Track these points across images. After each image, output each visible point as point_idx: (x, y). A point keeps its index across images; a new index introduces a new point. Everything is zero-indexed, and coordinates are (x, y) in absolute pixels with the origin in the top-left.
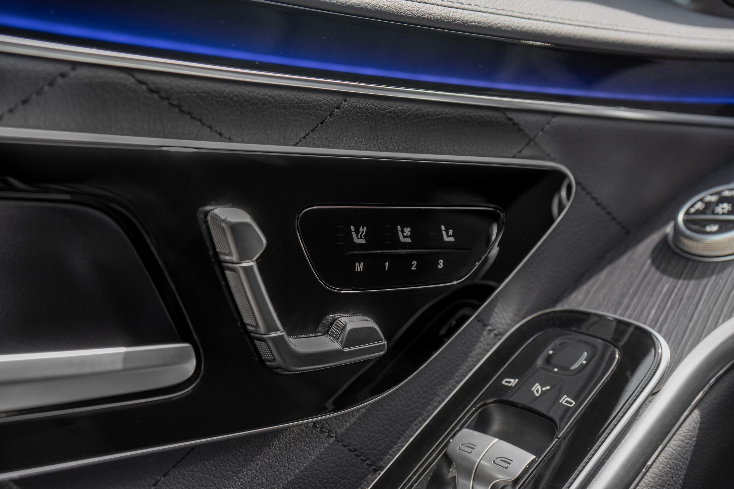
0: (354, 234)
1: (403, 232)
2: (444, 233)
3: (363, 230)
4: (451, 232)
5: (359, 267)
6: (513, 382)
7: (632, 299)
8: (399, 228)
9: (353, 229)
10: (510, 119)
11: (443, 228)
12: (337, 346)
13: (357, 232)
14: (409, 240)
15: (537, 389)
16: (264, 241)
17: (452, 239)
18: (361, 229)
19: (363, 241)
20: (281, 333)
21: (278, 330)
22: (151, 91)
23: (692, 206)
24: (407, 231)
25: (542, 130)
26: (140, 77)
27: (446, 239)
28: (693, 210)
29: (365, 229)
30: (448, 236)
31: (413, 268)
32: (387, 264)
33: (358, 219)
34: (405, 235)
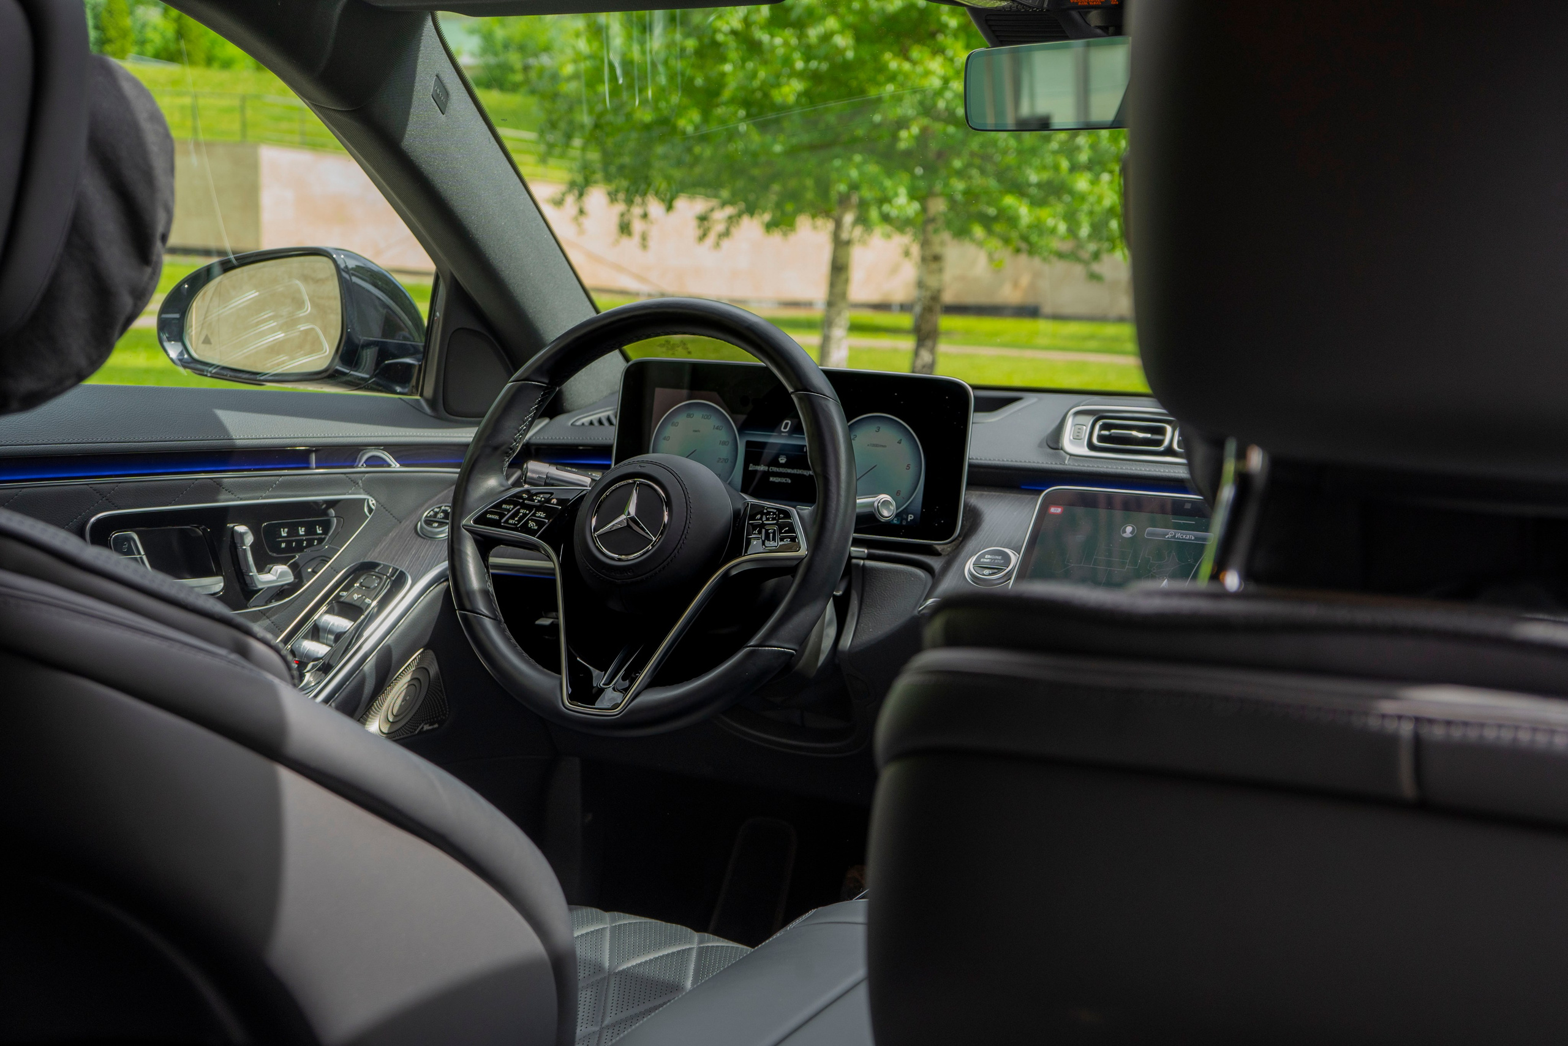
0: (282, 532)
3: (286, 530)
4: (321, 528)
5: (283, 545)
6: (345, 593)
7: (399, 556)
8: (300, 528)
9: (282, 530)
10: (348, 478)
11: (317, 527)
12: (274, 578)
13: (284, 531)
14: (303, 533)
15: (355, 596)
16: (252, 538)
17: (321, 532)
19: (285, 535)
20: (257, 572)
21: (255, 571)
22: (217, 484)
23: (429, 513)
24: (303, 529)
25: (361, 479)
26: (214, 480)
28: (429, 515)
30: (319, 530)
31: (304, 544)
32: (294, 543)
33: (284, 526)
34: (302, 531)
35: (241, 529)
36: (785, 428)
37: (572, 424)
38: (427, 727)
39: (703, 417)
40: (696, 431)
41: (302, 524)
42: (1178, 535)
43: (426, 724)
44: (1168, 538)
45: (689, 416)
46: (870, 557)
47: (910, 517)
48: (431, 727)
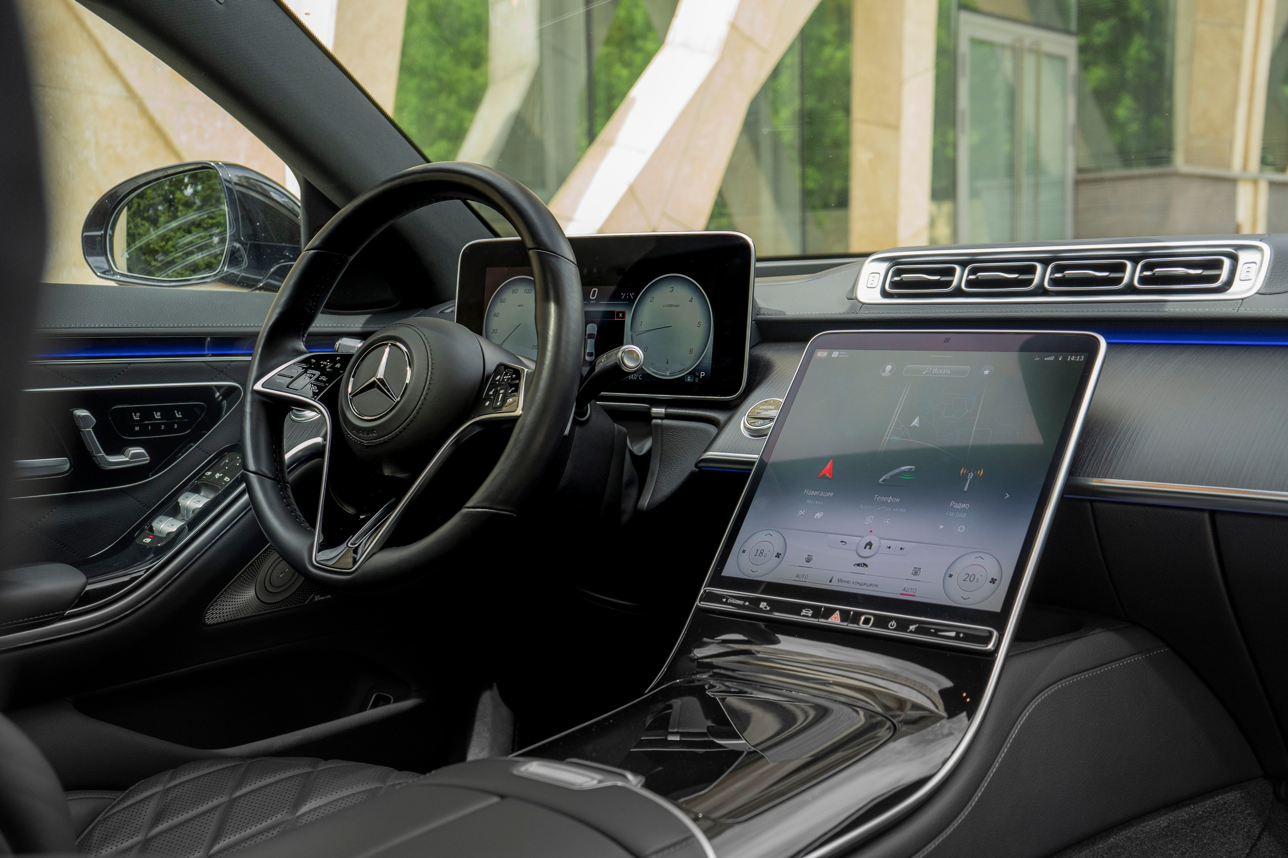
0: (134, 416)
1: (156, 414)
2: (177, 414)
4: (180, 413)
5: (137, 429)
6: (209, 473)
8: (155, 413)
9: (133, 414)
10: (209, 365)
11: (176, 412)
12: (127, 459)
13: (135, 415)
14: (160, 417)
15: (217, 475)
16: (95, 421)
17: (181, 416)
18: (137, 414)
19: (138, 419)
20: (103, 454)
21: (101, 453)
24: (159, 414)
25: (226, 368)
27: (177, 416)
29: (139, 414)
30: (179, 415)
31: (162, 428)
32: (150, 427)
33: (136, 410)
34: (158, 415)
35: (82, 413)
36: (593, 296)
37: (440, 312)
38: (317, 598)
39: (526, 292)
40: (520, 306)
41: (157, 409)
42: (935, 370)
43: (317, 595)
44: (924, 374)
45: (514, 292)
46: (668, 416)
47: (702, 374)
48: (323, 598)
